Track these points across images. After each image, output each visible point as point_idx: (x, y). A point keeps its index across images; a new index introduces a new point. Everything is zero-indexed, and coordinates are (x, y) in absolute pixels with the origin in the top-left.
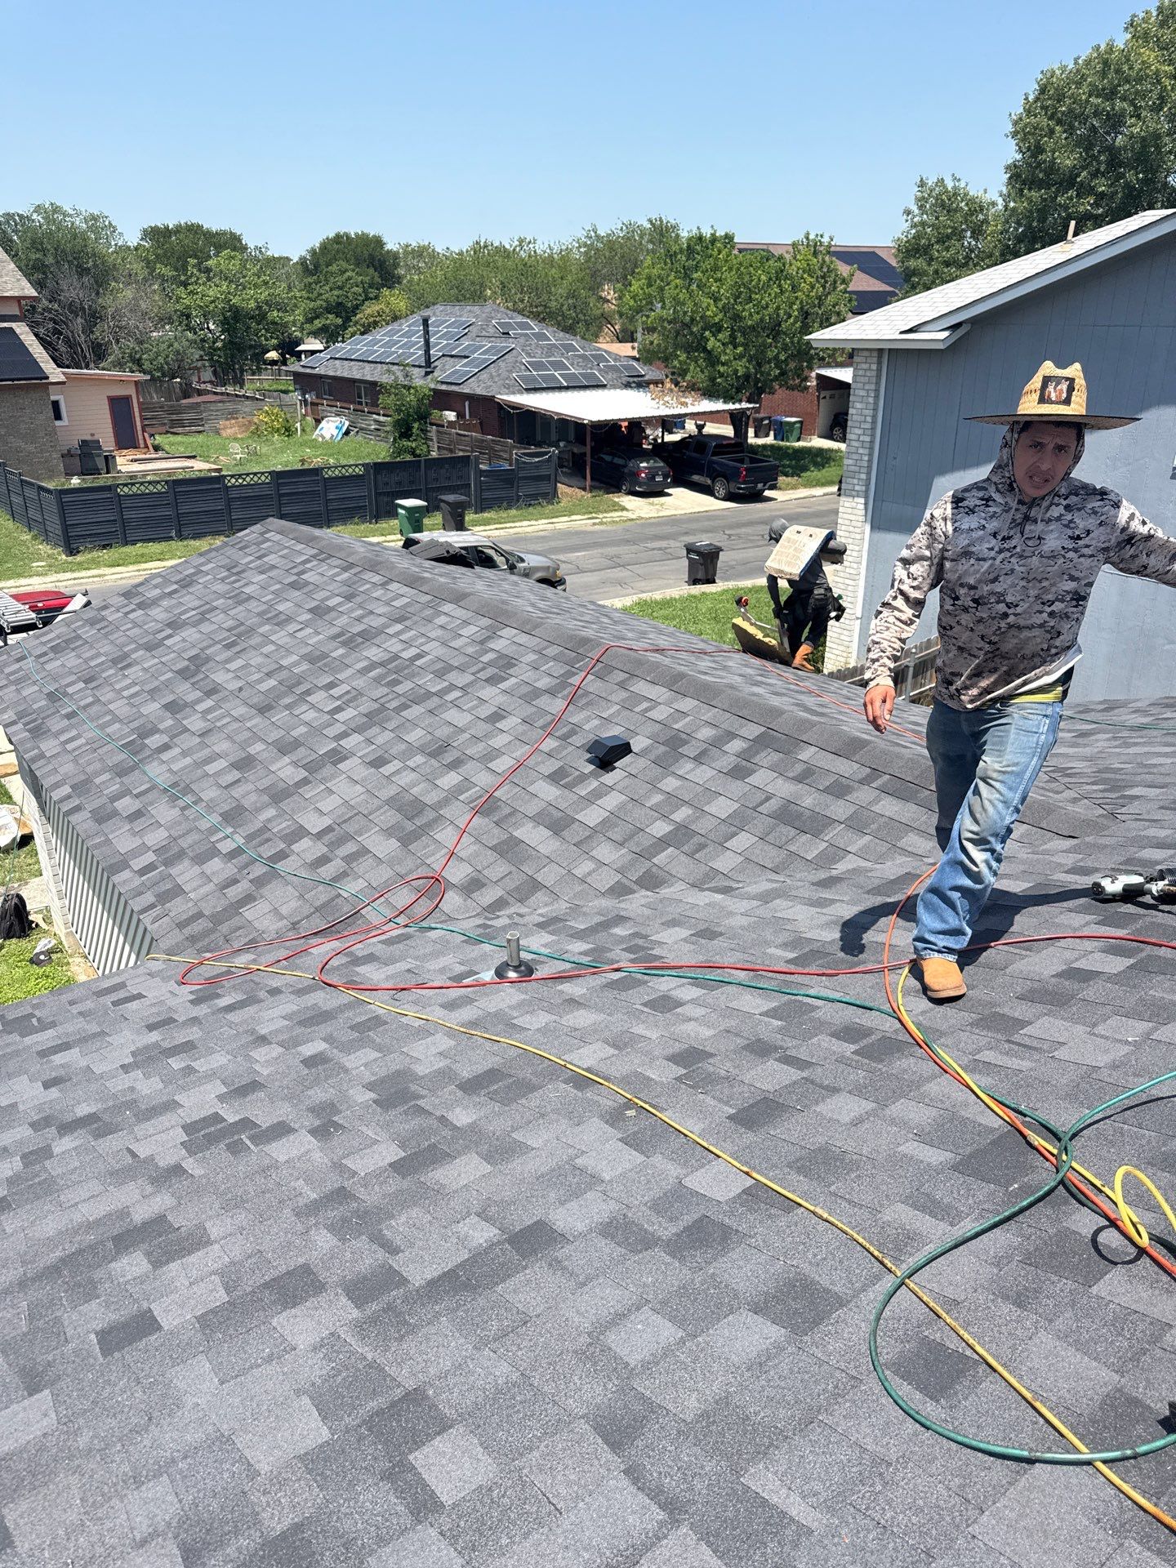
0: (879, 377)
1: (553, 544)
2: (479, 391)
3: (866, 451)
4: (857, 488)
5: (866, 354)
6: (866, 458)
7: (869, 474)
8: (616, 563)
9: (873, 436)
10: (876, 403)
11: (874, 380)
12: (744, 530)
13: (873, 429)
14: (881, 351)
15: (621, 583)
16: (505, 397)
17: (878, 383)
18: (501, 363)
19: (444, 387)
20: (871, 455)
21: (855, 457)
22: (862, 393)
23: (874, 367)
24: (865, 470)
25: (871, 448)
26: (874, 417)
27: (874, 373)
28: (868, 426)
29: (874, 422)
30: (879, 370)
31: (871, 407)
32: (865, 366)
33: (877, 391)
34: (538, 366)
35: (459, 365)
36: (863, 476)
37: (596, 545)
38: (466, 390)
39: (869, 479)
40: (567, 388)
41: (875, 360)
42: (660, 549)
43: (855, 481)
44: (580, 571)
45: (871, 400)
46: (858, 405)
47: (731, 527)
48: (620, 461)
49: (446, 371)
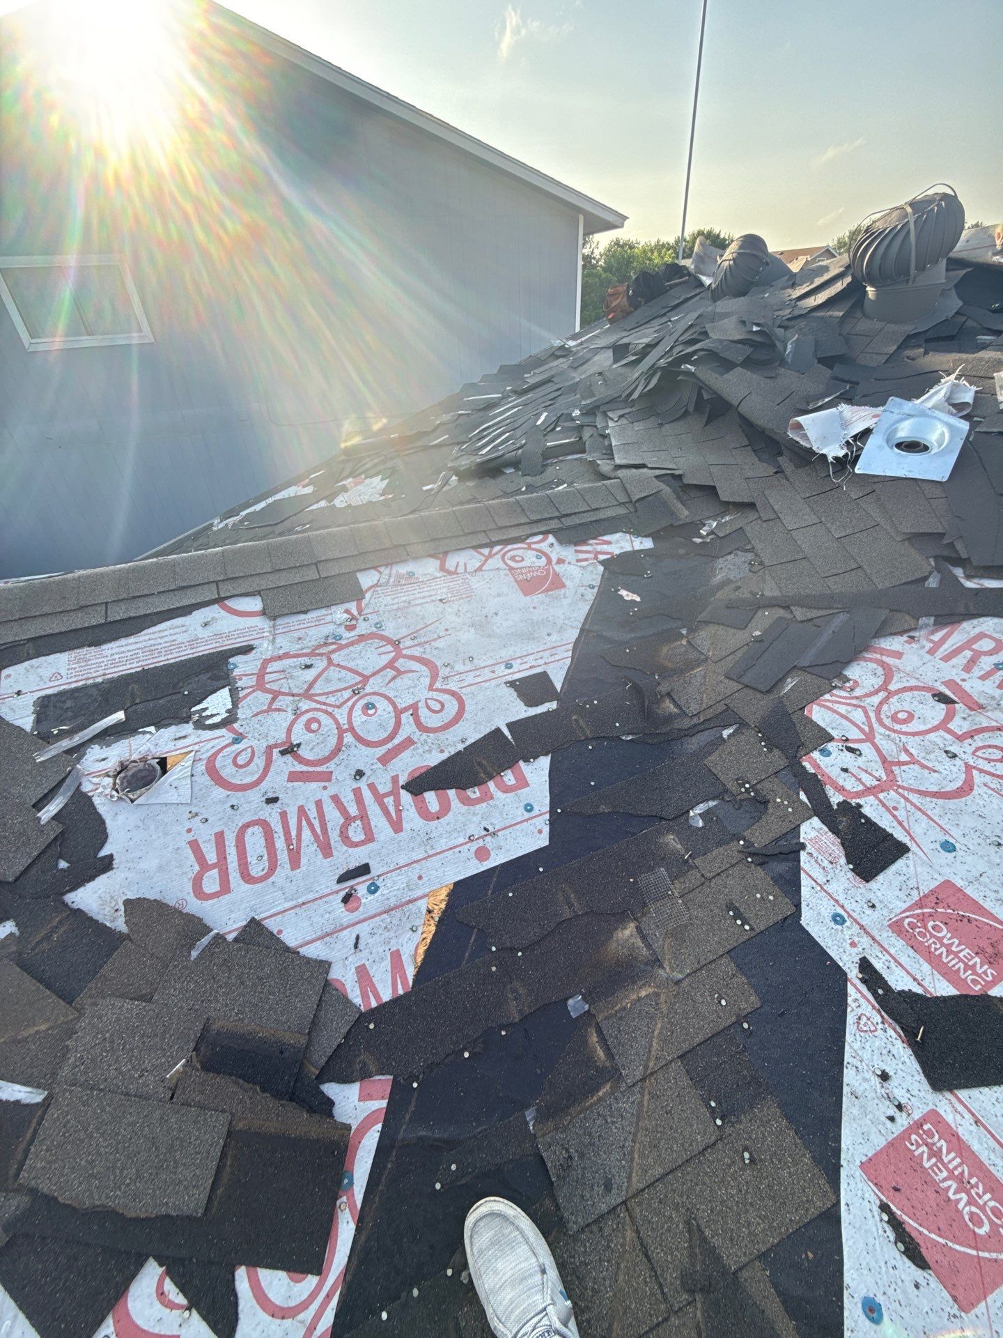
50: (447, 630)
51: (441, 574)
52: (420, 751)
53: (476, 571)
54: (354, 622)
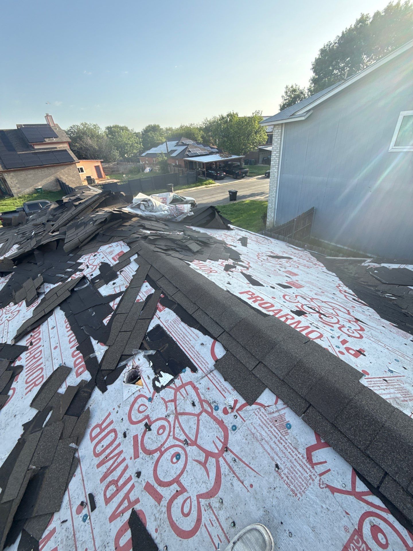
0: (281, 134)
4: (275, 170)
5: (278, 126)
7: (278, 165)
9: (280, 154)
10: (281, 143)
14: (282, 124)
16: (185, 159)
21: (274, 161)
22: (276, 140)
23: (280, 131)
25: (279, 158)
26: (280, 147)
32: (277, 131)
33: (281, 139)
34: (193, 151)
40: (200, 156)
41: (280, 128)
46: (275, 144)
50: (251, 486)
51: (304, 452)
52: (155, 512)
53: (328, 486)
54: (230, 410)
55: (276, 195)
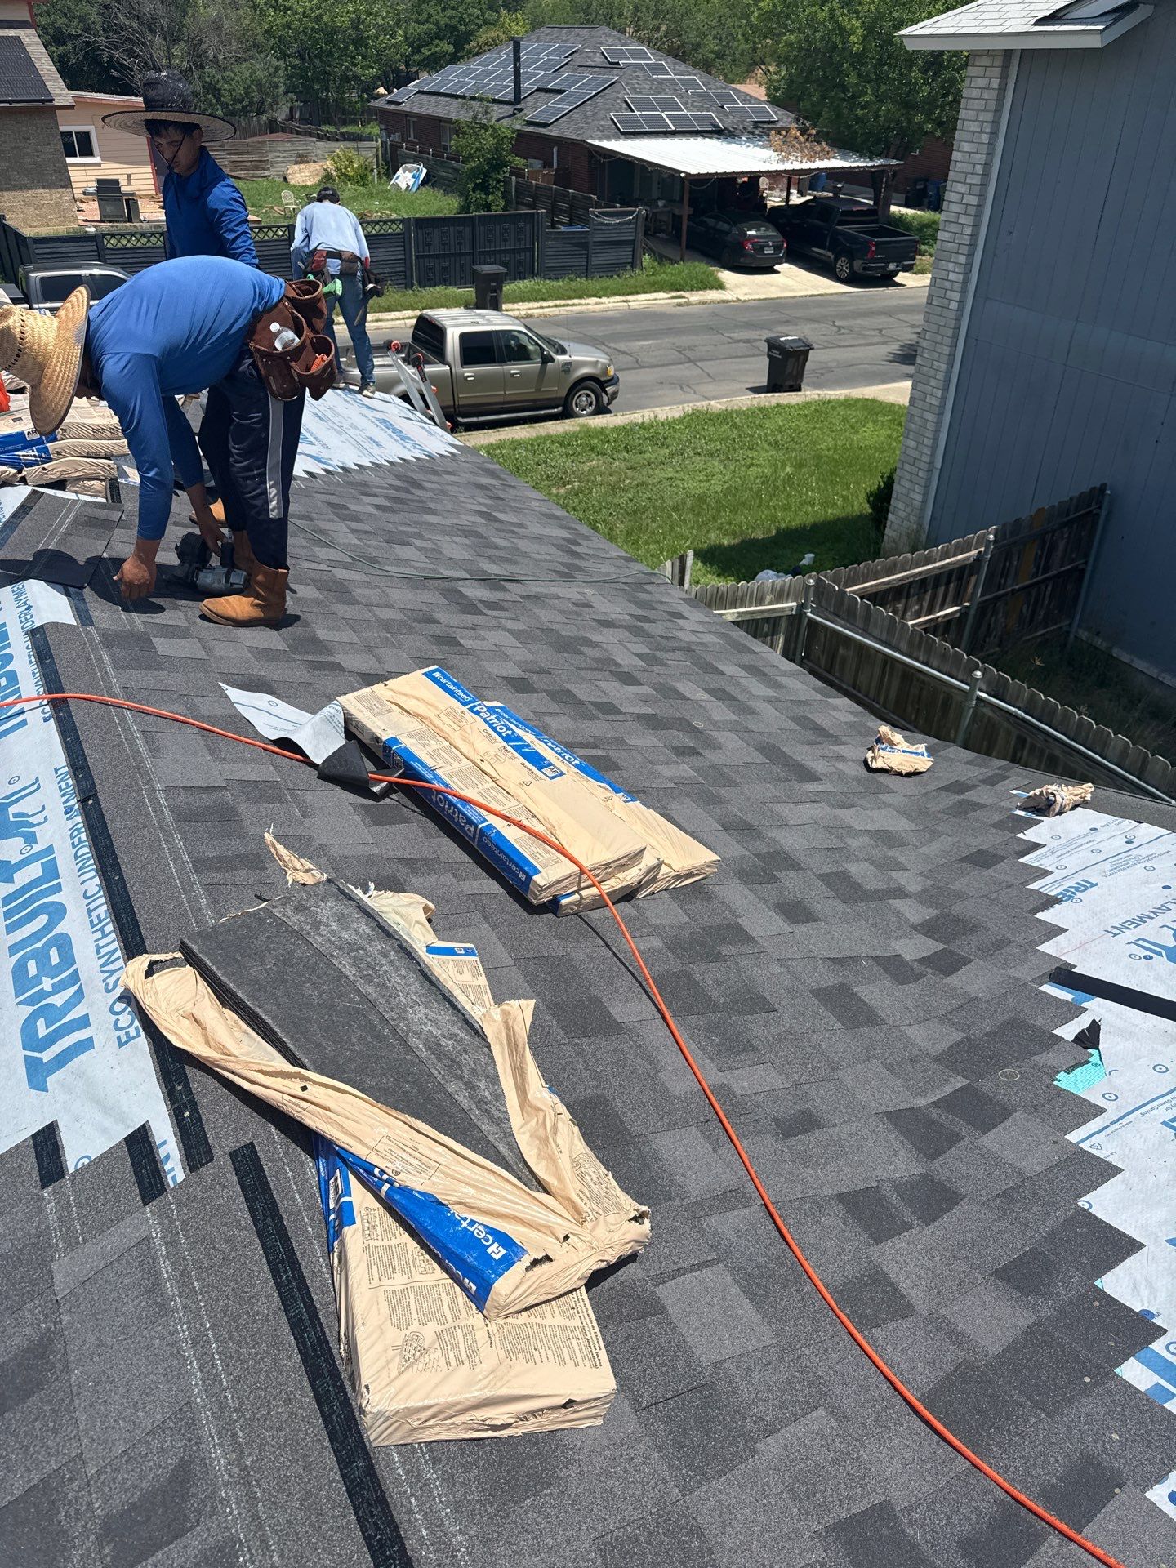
0: (1000, 100)
1: (619, 328)
2: (569, 134)
3: (969, 220)
4: (952, 276)
5: (986, 61)
6: (968, 231)
7: (971, 255)
8: (687, 357)
9: (982, 196)
10: (992, 144)
11: (992, 105)
12: (859, 322)
13: (984, 185)
14: (1008, 54)
15: (682, 385)
16: (597, 143)
17: (998, 111)
18: (599, 100)
19: (531, 129)
20: (976, 226)
21: (954, 228)
22: (974, 127)
23: (995, 83)
24: (964, 250)
25: (978, 216)
26: (987, 166)
27: (994, 95)
28: (976, 180)
29: (986, 174)
30: (1002, 89)
31: (984, 149)
32: (981, 82)
33: (996, 123)
34: (644, 104)
35: (553, 102)
36: (962, 259)
37: (671, 331)
38: (553, 132)
39: (969, 265)
40: (673, 134)
41: (997, 72)
42: (747, 341)
43: (951, 266)
44: (639, 365)
45: (985, 138)
46: (966, 147)
47: (844, 317)
48: (726, 227)
49: (537, 109)
55: (943, 398)
